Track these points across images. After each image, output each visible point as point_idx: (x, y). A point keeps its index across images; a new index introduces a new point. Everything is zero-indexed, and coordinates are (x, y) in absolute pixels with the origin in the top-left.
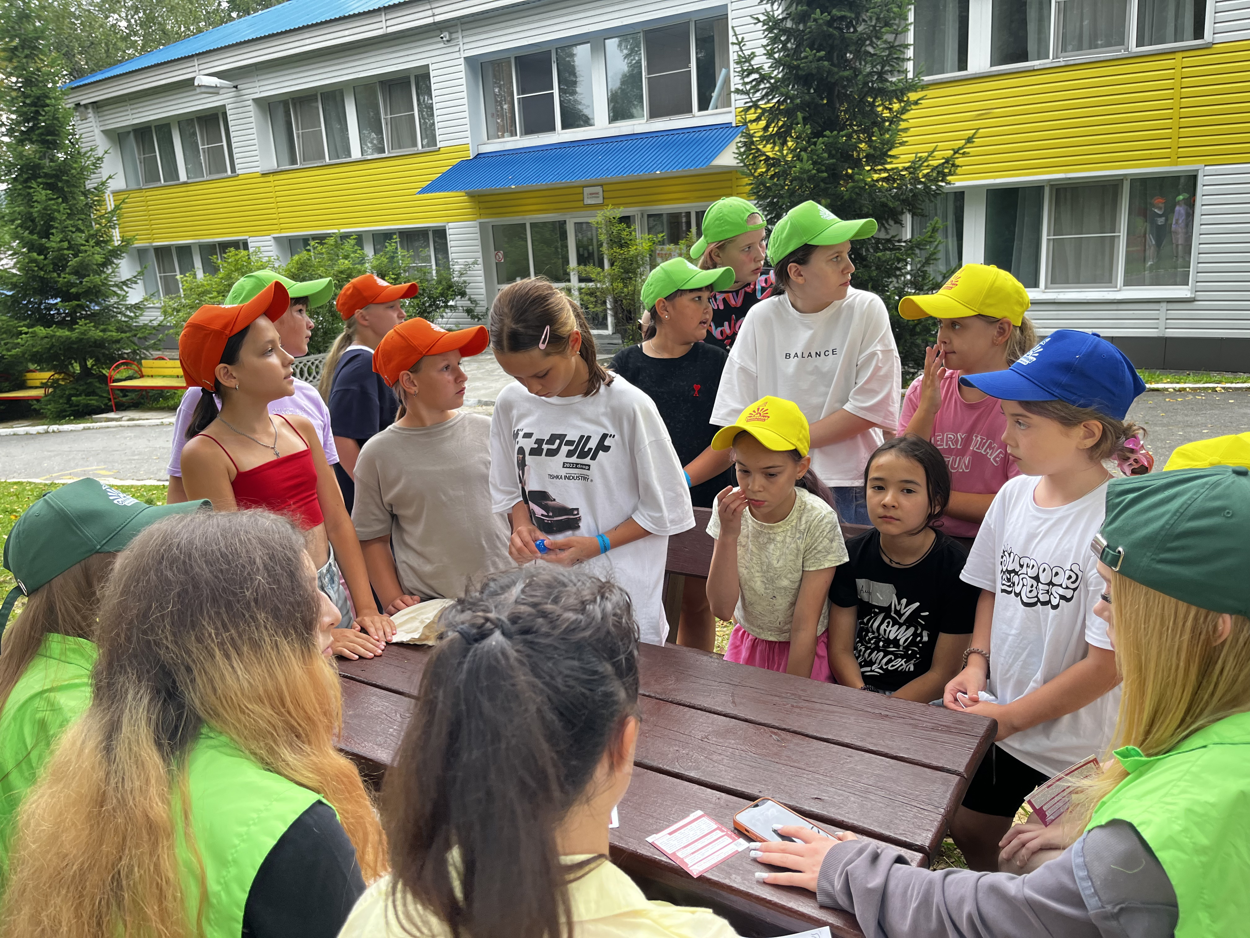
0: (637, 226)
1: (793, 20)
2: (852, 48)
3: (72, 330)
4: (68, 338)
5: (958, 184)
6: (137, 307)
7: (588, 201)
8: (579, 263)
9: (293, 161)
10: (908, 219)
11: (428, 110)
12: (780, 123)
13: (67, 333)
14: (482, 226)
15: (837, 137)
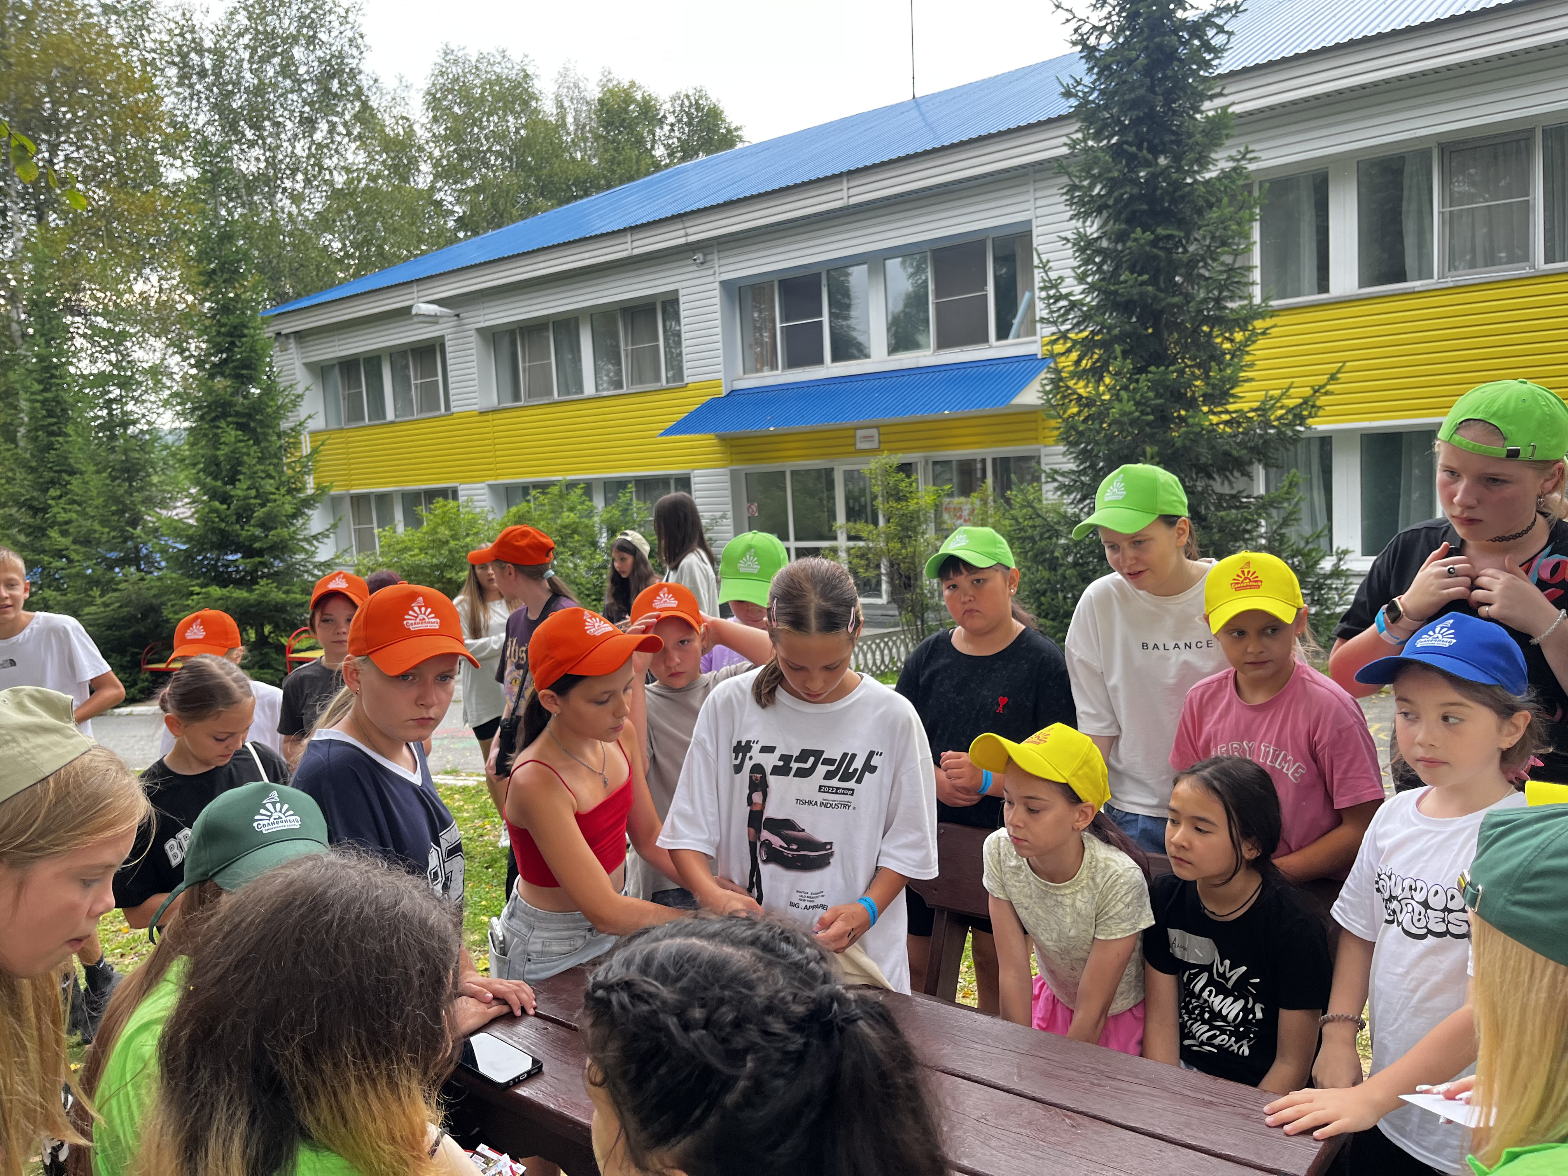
0: (919, 475)
1: (1109, 239)
2: (1183, 271)
3: (251, 591)
4: (246, 600)
5: (1321, 427)
6: (327, 565)
7: (861, 446)
8: (848, 519)
9: (516, 397)
10: (1260, 473)
11: (675, 339)
12: (1096, 356)
13: (246, 595)
14: (734, 474)
15: (1165, 373)
